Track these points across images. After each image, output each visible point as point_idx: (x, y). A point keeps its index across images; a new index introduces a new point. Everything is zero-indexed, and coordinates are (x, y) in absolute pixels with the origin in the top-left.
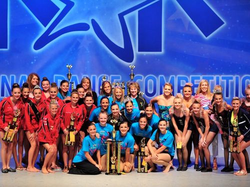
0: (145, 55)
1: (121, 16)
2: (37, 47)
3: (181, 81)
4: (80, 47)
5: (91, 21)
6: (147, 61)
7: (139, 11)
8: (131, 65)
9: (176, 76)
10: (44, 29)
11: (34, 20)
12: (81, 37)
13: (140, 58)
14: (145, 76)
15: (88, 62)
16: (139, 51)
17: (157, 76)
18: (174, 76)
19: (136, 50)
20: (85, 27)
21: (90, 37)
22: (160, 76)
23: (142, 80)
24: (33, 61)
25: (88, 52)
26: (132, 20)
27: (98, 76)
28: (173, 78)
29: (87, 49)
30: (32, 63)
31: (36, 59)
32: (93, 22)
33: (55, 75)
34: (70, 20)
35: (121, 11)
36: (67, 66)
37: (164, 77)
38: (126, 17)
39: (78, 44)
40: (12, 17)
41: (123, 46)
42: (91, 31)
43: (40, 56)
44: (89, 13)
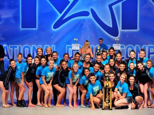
0: (126, 32)
1: (110, 6)
2: (55, 27)
3: (151, 49)
4: (83, 27)
5: (90, 10)
6: (127, 36)
7: (122, 3)
8: (117, 38)
9: (147, 45)
10: (60, 15)
11: (53, 9)
12: (84, 20)
13: (123, 34)
14: (126, 46)
15: (88, 36)
16: (122, 29)
17: (134, 45)
18: (146, 45)
19: (120, 28)
20: (86, 14)
21: (90, 20)
22: (136, 45)
23: (124, 49)
24: (53, 36)
25: (89, 30)
26: (117, 9)
27: (95, 45)
28: (145, 47)
29: (88, 28)
30: (52, 37)
31: (55, 35)
32: (92, 10)
33: (67, 45)
34: (77, 9)
35: (110, 3)
36: (74, 39)
37: (139, 46)
38: (113, 7)
39: (82, 25)
40: (39, 8)
41: (111, 26)
42: (91, 16)
43: (57, 33)
44: (89, 4)
